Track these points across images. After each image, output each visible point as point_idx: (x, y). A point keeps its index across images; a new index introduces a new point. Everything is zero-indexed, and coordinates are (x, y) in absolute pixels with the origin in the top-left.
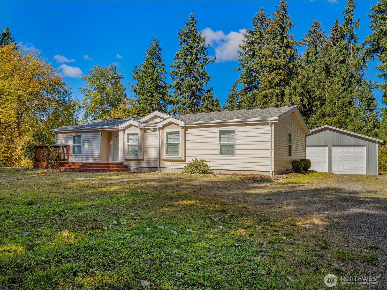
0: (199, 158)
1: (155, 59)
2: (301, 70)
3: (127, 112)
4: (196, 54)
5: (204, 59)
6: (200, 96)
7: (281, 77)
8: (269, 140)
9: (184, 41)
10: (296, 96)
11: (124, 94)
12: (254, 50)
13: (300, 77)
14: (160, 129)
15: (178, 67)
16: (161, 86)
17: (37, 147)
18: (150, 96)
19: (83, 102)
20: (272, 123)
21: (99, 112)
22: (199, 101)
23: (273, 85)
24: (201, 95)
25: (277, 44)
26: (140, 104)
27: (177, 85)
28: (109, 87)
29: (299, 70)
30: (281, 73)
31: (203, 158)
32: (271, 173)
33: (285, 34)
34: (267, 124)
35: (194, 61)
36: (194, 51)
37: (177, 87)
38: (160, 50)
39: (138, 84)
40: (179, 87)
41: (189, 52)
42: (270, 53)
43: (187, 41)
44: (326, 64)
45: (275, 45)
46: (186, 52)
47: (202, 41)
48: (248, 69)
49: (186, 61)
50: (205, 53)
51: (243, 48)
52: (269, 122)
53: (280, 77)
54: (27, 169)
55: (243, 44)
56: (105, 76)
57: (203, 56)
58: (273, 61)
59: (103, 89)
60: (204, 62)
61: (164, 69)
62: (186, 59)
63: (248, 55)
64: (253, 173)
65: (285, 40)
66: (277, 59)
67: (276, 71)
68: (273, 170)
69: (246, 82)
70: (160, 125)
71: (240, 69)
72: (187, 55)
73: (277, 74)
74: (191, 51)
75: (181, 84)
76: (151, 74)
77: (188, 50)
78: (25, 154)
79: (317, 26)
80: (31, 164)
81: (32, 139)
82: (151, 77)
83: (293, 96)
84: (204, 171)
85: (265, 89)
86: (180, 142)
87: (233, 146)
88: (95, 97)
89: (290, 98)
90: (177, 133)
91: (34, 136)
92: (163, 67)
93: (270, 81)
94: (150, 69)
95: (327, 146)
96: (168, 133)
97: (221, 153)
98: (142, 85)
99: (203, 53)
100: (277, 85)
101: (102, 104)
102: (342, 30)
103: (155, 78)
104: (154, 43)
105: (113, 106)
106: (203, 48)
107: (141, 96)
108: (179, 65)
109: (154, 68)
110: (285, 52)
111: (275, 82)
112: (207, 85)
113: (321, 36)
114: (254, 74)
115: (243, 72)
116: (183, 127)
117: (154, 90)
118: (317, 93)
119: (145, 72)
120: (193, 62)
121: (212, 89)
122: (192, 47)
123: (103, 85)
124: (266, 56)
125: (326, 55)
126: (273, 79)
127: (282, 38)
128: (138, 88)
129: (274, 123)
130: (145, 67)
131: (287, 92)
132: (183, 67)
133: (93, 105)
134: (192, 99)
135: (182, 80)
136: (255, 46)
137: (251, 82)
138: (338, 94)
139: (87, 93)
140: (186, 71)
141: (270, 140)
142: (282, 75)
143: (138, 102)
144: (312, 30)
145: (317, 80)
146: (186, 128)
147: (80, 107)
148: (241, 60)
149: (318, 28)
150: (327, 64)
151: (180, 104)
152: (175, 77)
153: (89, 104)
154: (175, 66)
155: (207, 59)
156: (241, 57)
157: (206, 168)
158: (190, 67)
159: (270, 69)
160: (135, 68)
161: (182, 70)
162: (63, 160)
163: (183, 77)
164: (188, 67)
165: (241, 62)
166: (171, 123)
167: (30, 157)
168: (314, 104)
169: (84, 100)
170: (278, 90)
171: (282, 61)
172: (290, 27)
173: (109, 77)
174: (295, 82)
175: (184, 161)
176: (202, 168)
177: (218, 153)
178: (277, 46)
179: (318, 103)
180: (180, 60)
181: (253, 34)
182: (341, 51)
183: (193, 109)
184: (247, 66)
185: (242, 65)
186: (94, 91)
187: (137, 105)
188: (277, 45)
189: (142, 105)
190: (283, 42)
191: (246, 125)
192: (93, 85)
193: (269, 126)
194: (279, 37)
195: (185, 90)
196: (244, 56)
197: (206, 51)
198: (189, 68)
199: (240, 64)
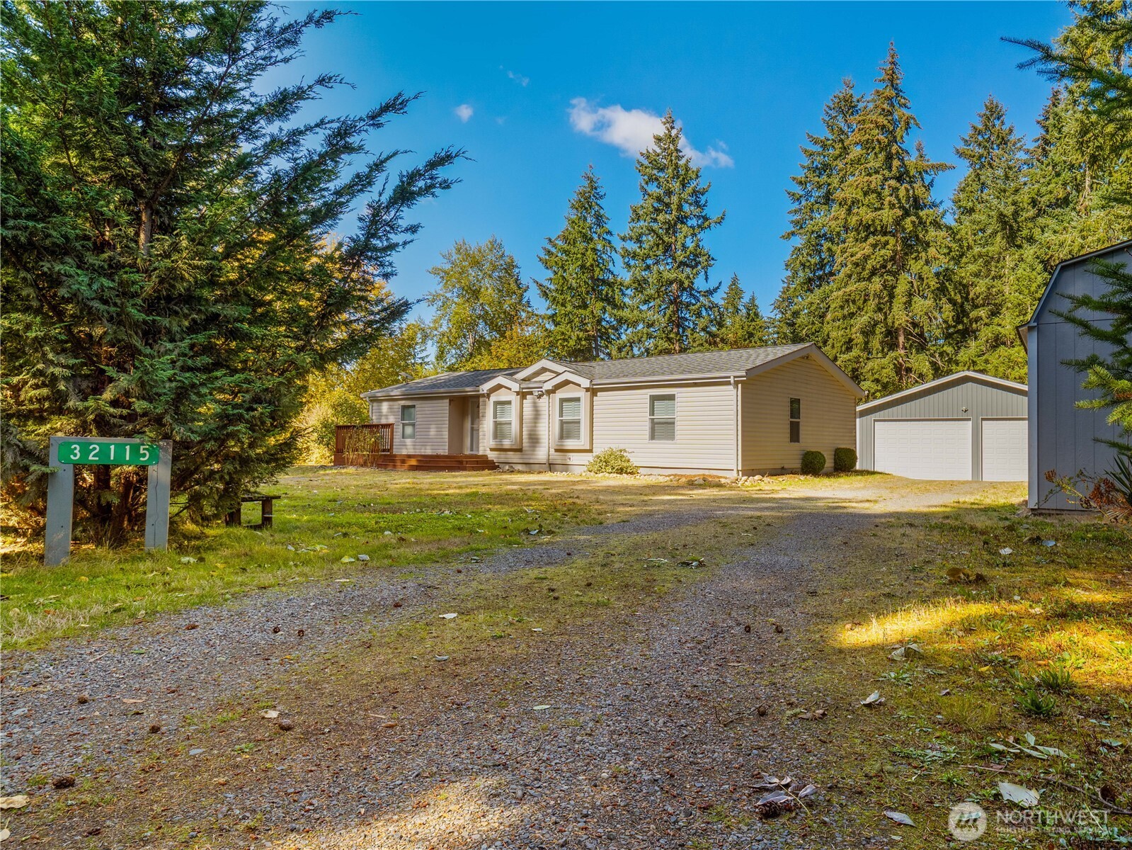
0: (615, 447)
1: (589, 220)
2: (937, 233)
3: (528, 344)
4: (680, 208)
5: (699, 217)
6: (688, 305)
7: (887, 253)
8: (732, 413)
9: (652, 179)
10: (925, 298)
11: (525, 300)
12: (829, 185)
13: (932, 251)
14: (549, 392)
15: (639, 240)
16: (604, 282)
17: (339, 427)
18: (579, 307)
19: (432, 325)
20: (736, 383)
21: (468, 345)
22: (687, 316)
23: (866, 274)
24: (693, 301)
25: (877, 172)
26: (557, 324)
27: (635, 281)
28: (489, 290)
29: (932, 233)
30: (887, 243)
31: (622, 447)
32: (735, 471)
33: (894, 149)
34: (728, 383)
35: (675, 224)
36: (675, 199)
37: (636, 285)
38: (601, 197)
39: (551, 279)
40: (640, 285)
41: (662, 204)
42: (860, 196)
43: (657, 179)
44: (1001, 216)
45: (870, 175)
46: (656, 205)
47: (694, 176)
48: (813, 232)
49: (655, 226)
50: (703, 202)
51: (801, 183)
52: (732, 380)
53: (883, 252)
54: (323, 467)
55: (801, 175)
56: (476, 264)
57: (697, 211)
58: (866, 215)
59: (474, 293)
60: (699, 226)
61: (610, 242)
62: (655, 220)
63: (812, 200)
64: (707, 472)
65: (896, 163)
66: (876, 209)
67: (871, 240)
68: (740, 468)
69: (808, 264)
70: (548, 386)
71: (793, 233)
72: (657, 211)
73: (874, 246)
74: (666, 200)
75: (645, 280)
76: (579, 256)
77: (659, 199)
78: (320, 440)
79: (994, 113)
80: (329, 460)
81: (330, 411)
82: (579, 263)
83: (916, 299)
84: (622, 469)
85: (846, 284)
86: (583, 417)
87: (674, 423)
88: (456, 313)
89: (908, 304)
90: (578, 400)
91: (333, 407)
92: (608, 237)
93: (857, 265)
94: (578, 244)
95: (969, 420)
96: (562, 401)
97: (653, 437)
98: (561, 281)
99: (697, 204)
100: (873, 272)
101: (472, 326)
102: (1058, 121)
103: (588, 264)
104: (586, 183)
105: (499, 331)
106: (695, 192)
107: (559, 307)
108: (641, 235)
109: (588, 239)
110: (895, 190)
111: (869, 266)
112: (707, 279)
113: (1003, 139)
114: (826, 245)
115: (798, 241)
116: (587, 390)
117: (588, 293)
118: (980, 287)
119: (567, 252)
120: (671, 228)
121: (718, 288)
122: (669, 193)
123: (474, 285)
124: (849, 203)
125: (1005, 191)
126: (866, 258)
127: (889, 158)
128: (552, 287)
129: (741, 382)
130: (566, 239)
131: (901, 288)
132: (649, 240)
133: (454, 330)
134: (669, 312)
135: (648, 267)
136: (829, 176)
137: (822, 265)
138: (1033, 289)
139: (440, 304)
140: (655, 249)
141: (734, 413)
142: (888, 247)
143: (554, 321)
144: (980, 127)
145: (980, 256)
146: (593, 392)
147: (425, 337)
148: (796, 212)
149: (998, 119)
150: (1005, 216)
151: (640, 326)
152: (632, 263)
153: (444, 329)
154: (631, 239)
155: (706, 219)
156: (796, 206)
157: (625, 464)
158: (666, 239)
159: (859, 234)
160: (547, 241)
161: (647, 247)
162: (384, 451)
163: (649, 262)
164: (661, 239)
165: (797, 217)
166: (567, 383)
167: (328, 444)
168: (973, 314)
169: (435, 322)
170: (876, 285)
171: (887, 216)
172: (906, 129)
173: (487, 266)
174: (922, 262)
175: (591, 451)
176: (618, 464)
177: (647, 437)
178: (876, 180)
179: (982, 313)
180: (642, 223)
181: (824, 147)
182: (1058, 175)
183: (672, 335)
184: (809, 226)
185: (796, 223)
186: (456, 300)
187: (551, 327)
188: (874, 176)
189: (562, 328)
190: (890, 168)
191: (696, 385)
192: (454, 286)
193: (731, 387)
194: (882, 156)
195: (653, 292)
196: (804, 203)
197: (703, 199)
198: (664, 242)
199: (792, 222)
